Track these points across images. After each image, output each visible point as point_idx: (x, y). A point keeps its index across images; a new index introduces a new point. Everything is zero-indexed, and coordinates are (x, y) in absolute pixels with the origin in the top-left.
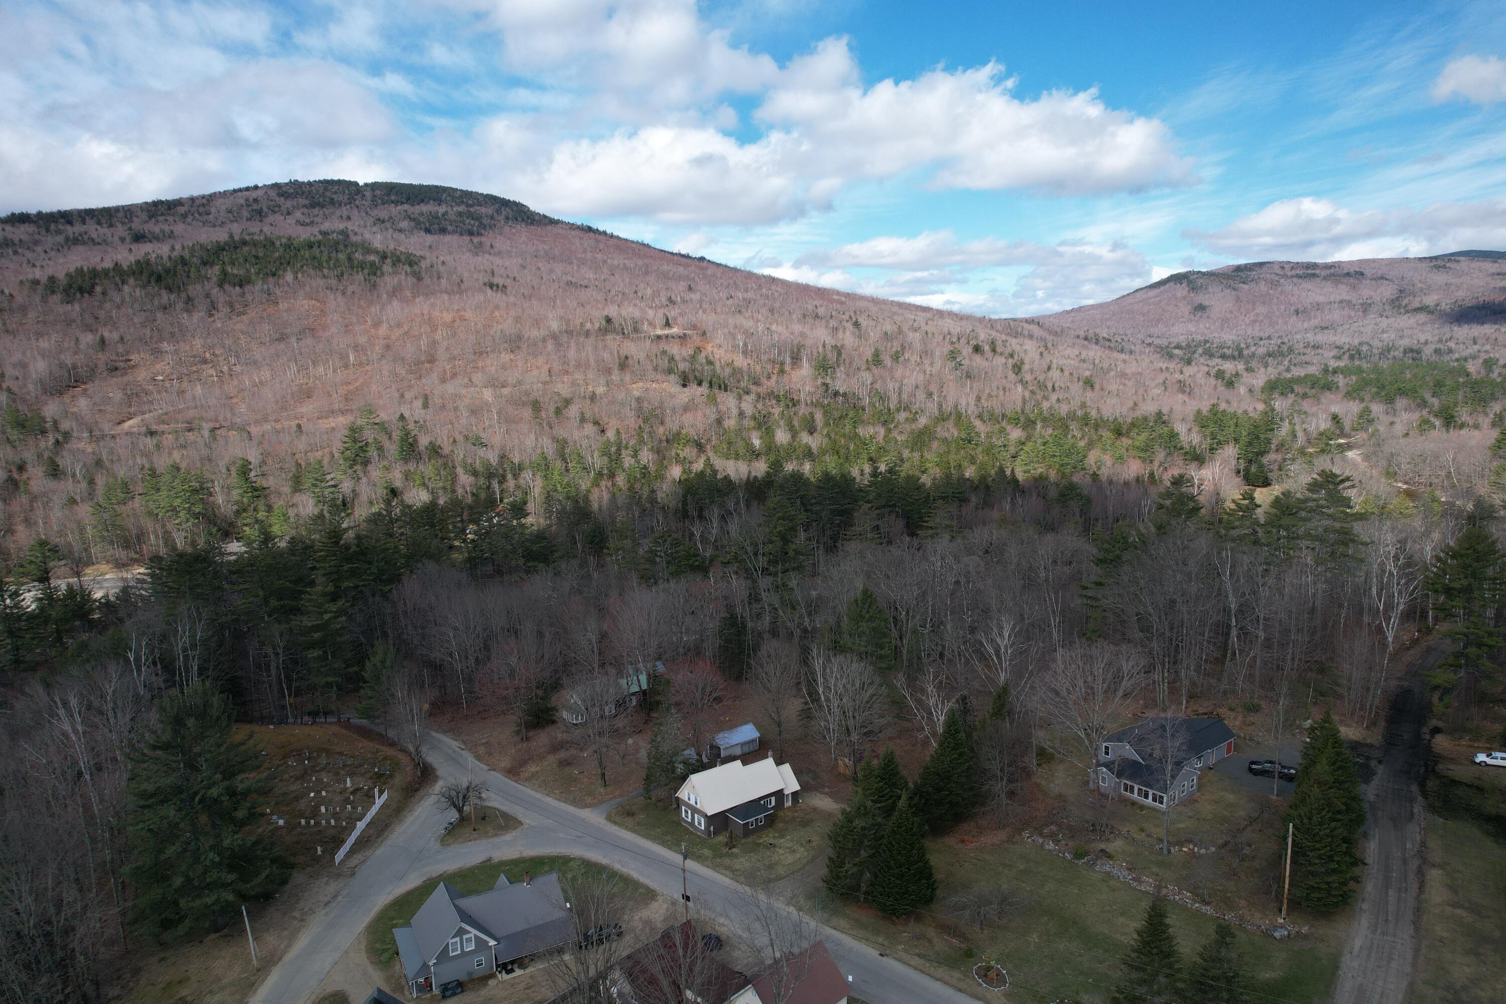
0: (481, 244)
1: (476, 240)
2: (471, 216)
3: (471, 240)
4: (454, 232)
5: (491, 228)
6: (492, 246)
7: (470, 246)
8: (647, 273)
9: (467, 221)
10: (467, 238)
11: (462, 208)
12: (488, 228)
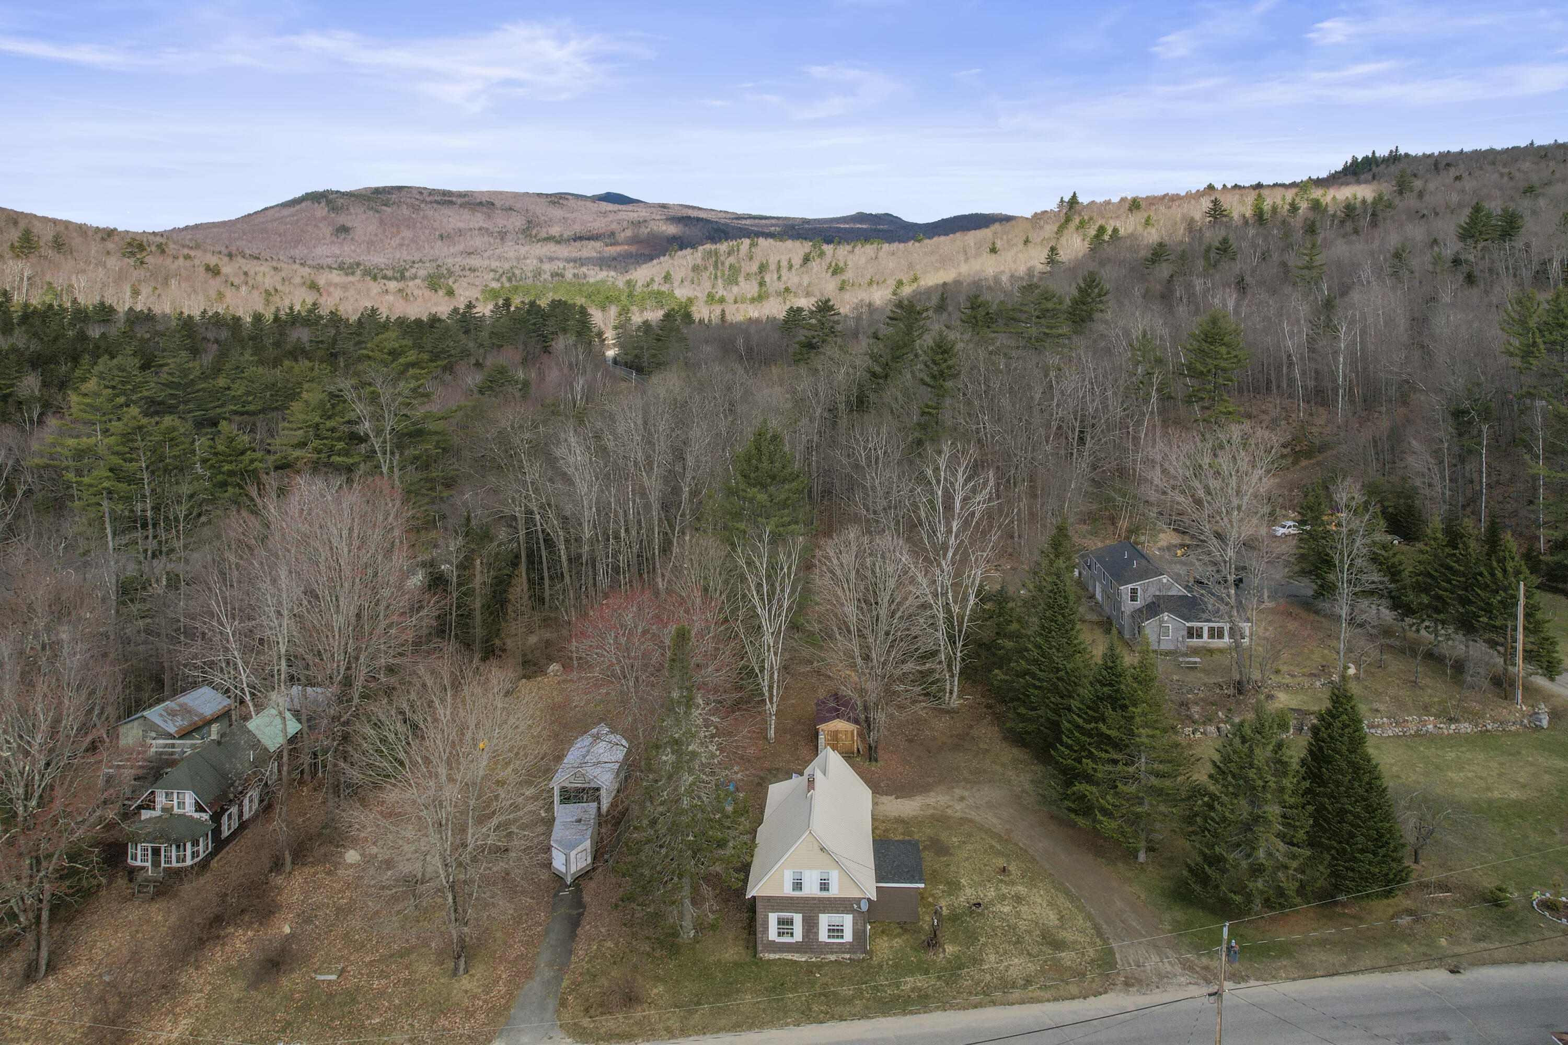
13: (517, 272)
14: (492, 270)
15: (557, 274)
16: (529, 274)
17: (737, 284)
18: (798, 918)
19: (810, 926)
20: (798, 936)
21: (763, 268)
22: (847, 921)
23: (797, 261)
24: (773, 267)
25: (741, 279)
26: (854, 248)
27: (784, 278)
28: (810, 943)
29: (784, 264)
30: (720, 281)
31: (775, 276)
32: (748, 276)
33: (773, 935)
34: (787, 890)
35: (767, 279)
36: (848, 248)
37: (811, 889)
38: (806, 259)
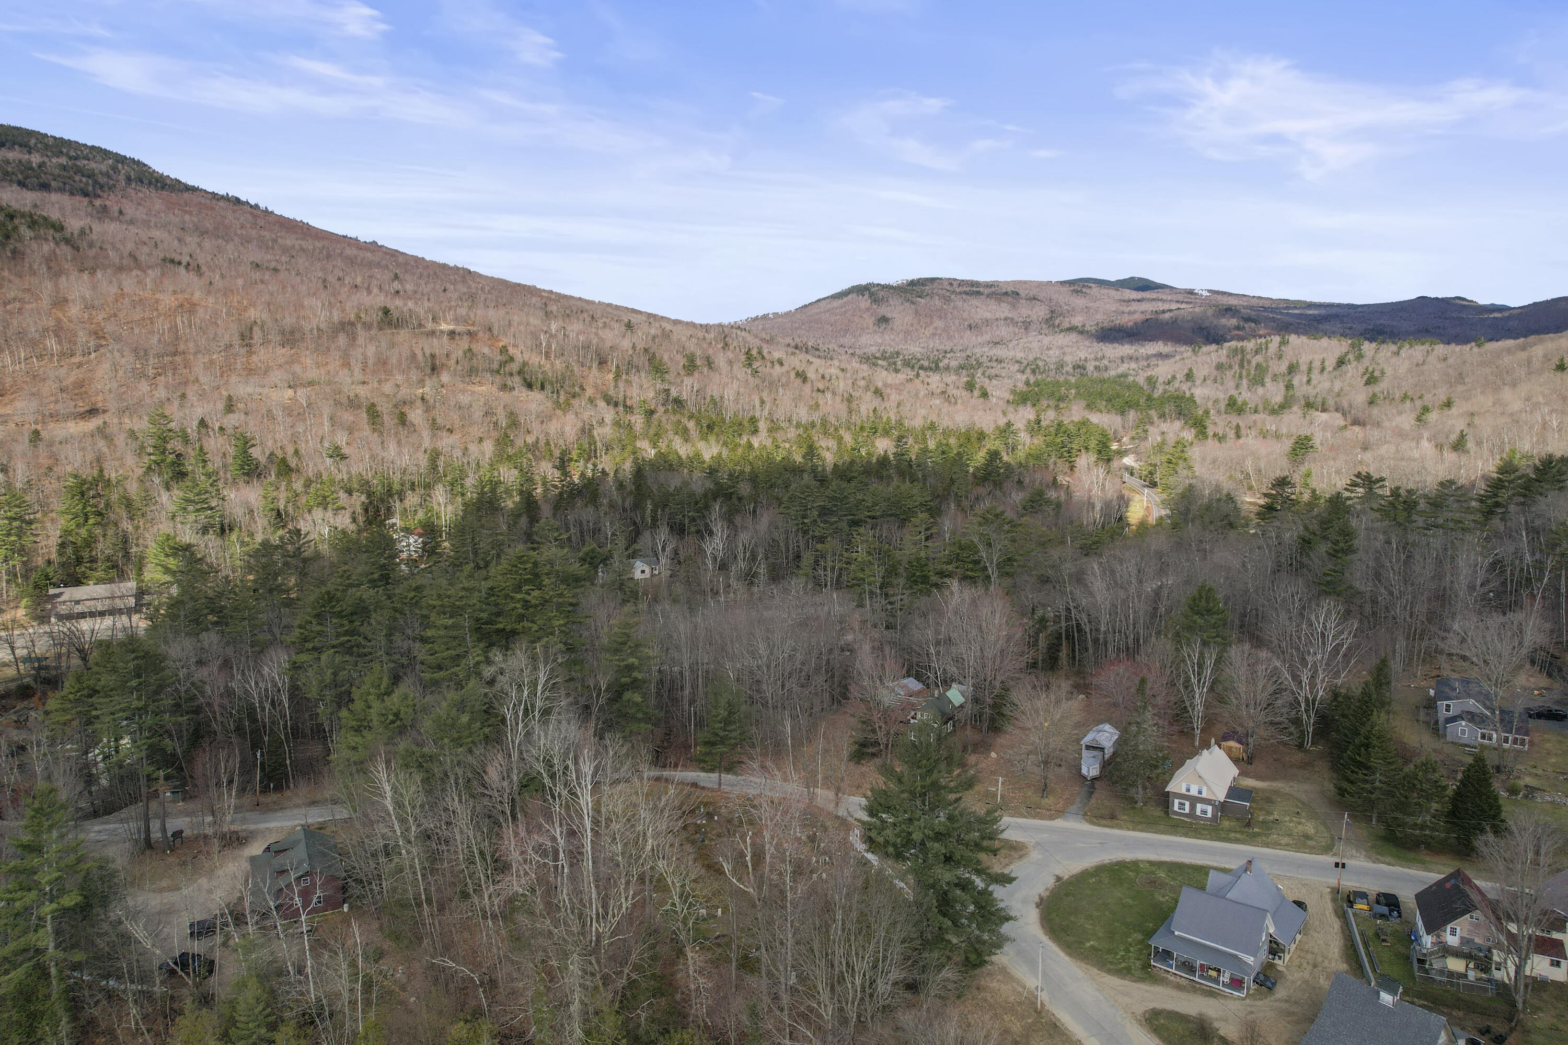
0: (105, 209)
1: (98, 202)
2: (79, 171)
3: (91, 202)
4: (61, 190)
5: (110, 188)
6: (121, 212)
7: (89, 209)
8: (329, 257)
9: (77, 178)
10: (86, 201)
11: (63, 160)
12: (106, 188)
13: (1041, 364)
14: (1017, 362)
15: (1079, 367)
16: (1052, 367)
17: (1263, 385)
18: (1187, 804)
19: (1193, 807)
20: (1187, 810)
21: (1292, 369)
22: (1209, 809)
23: (1330, 363)
24: (1304, 368)
25: (1268, 380)
26: (1400, 348)
27: (1314, 382)
28: (1192, 814)
29: (1317, 364)
30: (1245, 382)
31: (1305, 379)
32: (1275, 378)
33: (1176, 808)
34: (1184, 791)
35: (1296, 382)
36: (1393, 348)
37: (1194, 792)
38: (1341, 362)
